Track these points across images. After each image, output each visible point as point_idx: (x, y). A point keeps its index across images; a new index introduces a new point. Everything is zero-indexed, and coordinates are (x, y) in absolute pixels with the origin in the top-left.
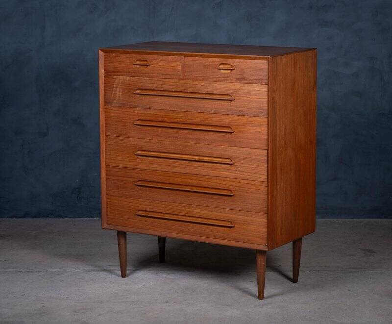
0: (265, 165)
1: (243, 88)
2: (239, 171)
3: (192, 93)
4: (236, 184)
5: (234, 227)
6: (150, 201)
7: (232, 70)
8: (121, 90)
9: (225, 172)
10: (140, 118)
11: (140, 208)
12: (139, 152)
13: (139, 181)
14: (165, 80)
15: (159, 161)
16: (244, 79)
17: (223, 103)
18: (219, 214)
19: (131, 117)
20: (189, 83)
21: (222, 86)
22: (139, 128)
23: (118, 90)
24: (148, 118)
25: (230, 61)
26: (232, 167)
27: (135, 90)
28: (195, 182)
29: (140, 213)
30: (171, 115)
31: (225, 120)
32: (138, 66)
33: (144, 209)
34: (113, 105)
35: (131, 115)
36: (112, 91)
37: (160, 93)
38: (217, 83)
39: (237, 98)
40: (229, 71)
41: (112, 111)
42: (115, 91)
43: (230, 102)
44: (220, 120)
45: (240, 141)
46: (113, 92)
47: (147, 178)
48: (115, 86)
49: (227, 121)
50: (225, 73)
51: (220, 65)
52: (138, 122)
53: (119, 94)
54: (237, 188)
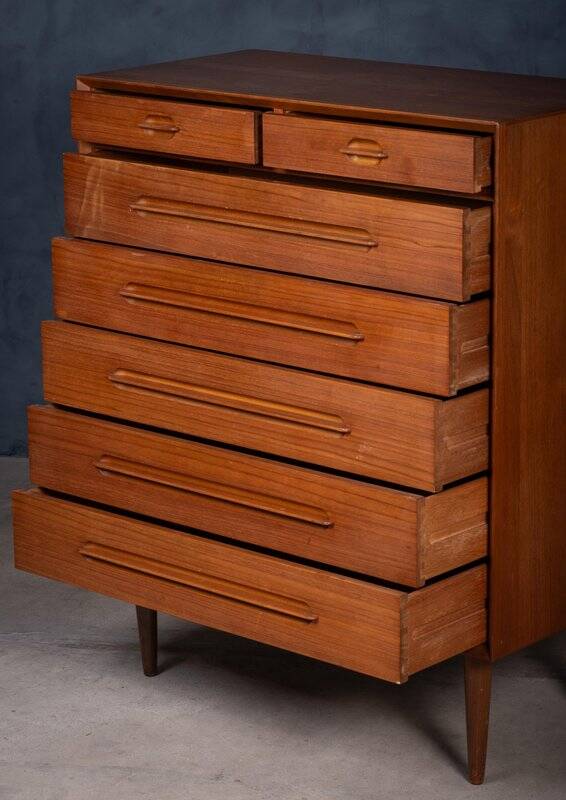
1: (398, 213)
2: (364, 454)
3: (274, 217)
5: (316, 621)
7: (380, 159)
8: (102, 197)
9: (327, 452)
10: (134, 279)
12: (121, 374)
13: (105, 456)
15: (167, 404)
17: (348, 252)
18: (277, 579)
19: (113, 273)
21: (347, 205)
22: (132, 306)
23: (95, 196)
24: (155, 281)
25: (377, 132)
26: (345, 442)
27: (135, 200)
29: (89, 550)
30: (208, 276)
32: (150, 133)
33: (101, 541)
35: (112, 268)
36: (83, 197)
37: (194, 212)
39: (385, 239)
40: (374, 162)
41: (68, 254)
42: (90, 199)
43: (365, 249)
44: (328, 304)
45: (378, 368)
46: (85, 201)
47: (124, 452)
48: (88, 183)
50: (363, 167)
51: (351, 142)
52: (130, 288)
53: (99, 208)
54: (341, 506)
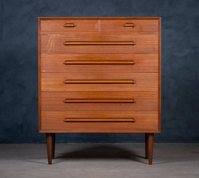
0: (157, 82)
1: (141, 37)
2: (139, 87)
4: (137, 95)
5: (135, 121)
6: (75, 111)
7: (134, 27)
8: (54, 43)
9: (129, 88)
10: (68, 60)
11: (67, 117)
12: (67, 81)
13: (67, 99)
14: (87, 35)
15: (82, 86)
16: (142, 31)
17: (128, 47)
18: (125, 114)
19: (61, 59)
20: (105, 36)
21: (128, 36)
23: (51, 43)
24: (74, 59)
25: (133, 21)
26: (134, 85)
27: (65, 42)
28: (108, 97)
29: (68, 120)
30: (91, 56)
31: (129, 57)
34: (48, 52)
36: (47, 45)
38: (124, 35)
39: (137, 43)
40: (132, 27)
42: (49, 44)
43: (132, 45)
44: (126, 57)
45: (139, 69)
48: (49, 41)
49: (131, 57)
50: (129, 29)
51: (126, 24)
53: (52, 46)
54: (138, 97)
